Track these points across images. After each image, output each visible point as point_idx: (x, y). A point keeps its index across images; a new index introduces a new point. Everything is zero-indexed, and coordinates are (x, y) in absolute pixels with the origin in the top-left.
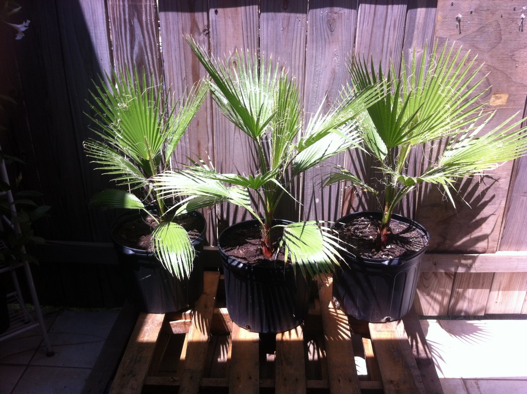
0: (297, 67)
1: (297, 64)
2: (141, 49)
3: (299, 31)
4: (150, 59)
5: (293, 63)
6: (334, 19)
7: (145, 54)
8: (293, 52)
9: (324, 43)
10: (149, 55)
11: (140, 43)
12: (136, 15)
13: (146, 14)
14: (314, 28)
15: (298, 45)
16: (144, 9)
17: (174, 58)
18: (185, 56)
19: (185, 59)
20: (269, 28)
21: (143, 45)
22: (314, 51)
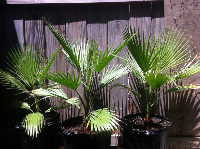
0: (104, 46)
1: (104, 45)
2: (37, 40)
3: (104, 30)
4: (41, 44)
5: (102, 44)
6: (119, 24)
7: (39, 42)
8: (102, 40)
9: (115, 34)
10: (40, 42)
11: (36, 38)
12: (36, 26)
13: (40, 25)
14: (111, 28)
15: (104, 36)
16: (39, 23)
17: (51, 44)
18: (56, 43)
19: (56, 44)
20: (91, 29)
21: (38, 38)
22: (111, 39)
